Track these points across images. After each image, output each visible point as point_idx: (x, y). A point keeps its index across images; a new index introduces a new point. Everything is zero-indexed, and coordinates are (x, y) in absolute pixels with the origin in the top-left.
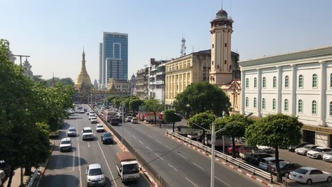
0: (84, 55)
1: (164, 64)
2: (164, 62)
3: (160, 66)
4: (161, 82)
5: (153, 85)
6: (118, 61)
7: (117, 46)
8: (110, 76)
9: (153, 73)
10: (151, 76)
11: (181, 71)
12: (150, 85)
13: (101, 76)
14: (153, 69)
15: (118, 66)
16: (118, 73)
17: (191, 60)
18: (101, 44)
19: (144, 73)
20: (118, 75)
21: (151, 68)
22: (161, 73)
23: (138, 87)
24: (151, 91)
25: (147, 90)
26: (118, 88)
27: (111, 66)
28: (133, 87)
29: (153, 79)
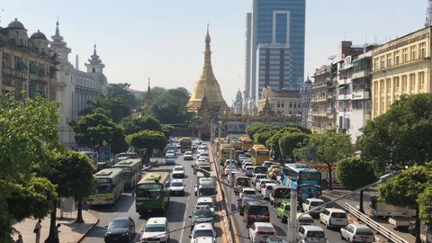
0: (208, 41)
1: (369, 54)
2: (370, 48)
3: (361, 57)
4: (361, 95)
5: (347, 102)
6: (282, 51)
7: (281, 18)
8: (266, 81)
9: (346, 73)
10: (341, 82)
11: (403, 67)
12: (341, 102)
13: (248, 83)
14: (347, 66)
15: (282, 60)
16: (282, 75)
17: (427, 41)
18: (249, 15)
19: (327, 75)
20: (282, 80)
21: (342, 62)
22: (361, 74)
23: (316, 107)
24: (341, 114)
25: (334, 112)
26: (281, 109)
27: (268, 60)
28: (307, 105)
29: (345, 88)
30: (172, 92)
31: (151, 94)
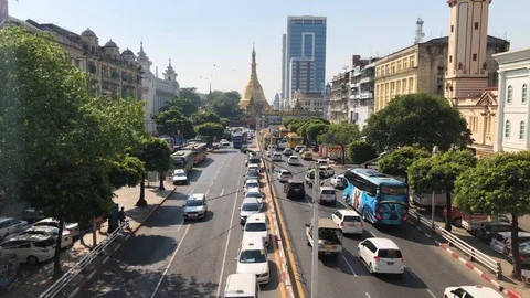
0: (254, 55)
1: (373, 65)
2: (374, 60)
3: (367, 67)
4: (367, 95)
5: (356, 100)
6: (309, 62)
7: (308, 38)
8: (297, 86)
9: (356, 79)
10: (353, 86)
11: (398, 75)
12: (352, 100)
13: (283, 87)
14: (357, 74)
15: (309, 70)
16: (309, 81)
17: (416, 54)
18: (284, 36)
19: (342, 80)
20: (308, 85)
21: (353, 71)
22: (367, 80)
23: (333, 104)
24: (352, 109)
25: (347, 108)
26: (307, 106)
27: (298, 70)
28: (327, 103)
29: (355, 90)
30: (228, 94)
31: (212, 96)
